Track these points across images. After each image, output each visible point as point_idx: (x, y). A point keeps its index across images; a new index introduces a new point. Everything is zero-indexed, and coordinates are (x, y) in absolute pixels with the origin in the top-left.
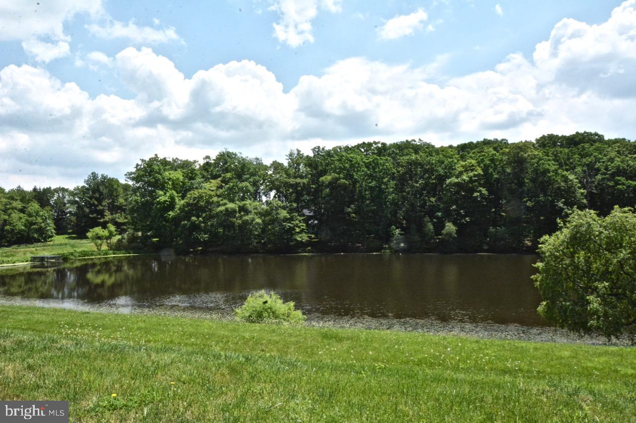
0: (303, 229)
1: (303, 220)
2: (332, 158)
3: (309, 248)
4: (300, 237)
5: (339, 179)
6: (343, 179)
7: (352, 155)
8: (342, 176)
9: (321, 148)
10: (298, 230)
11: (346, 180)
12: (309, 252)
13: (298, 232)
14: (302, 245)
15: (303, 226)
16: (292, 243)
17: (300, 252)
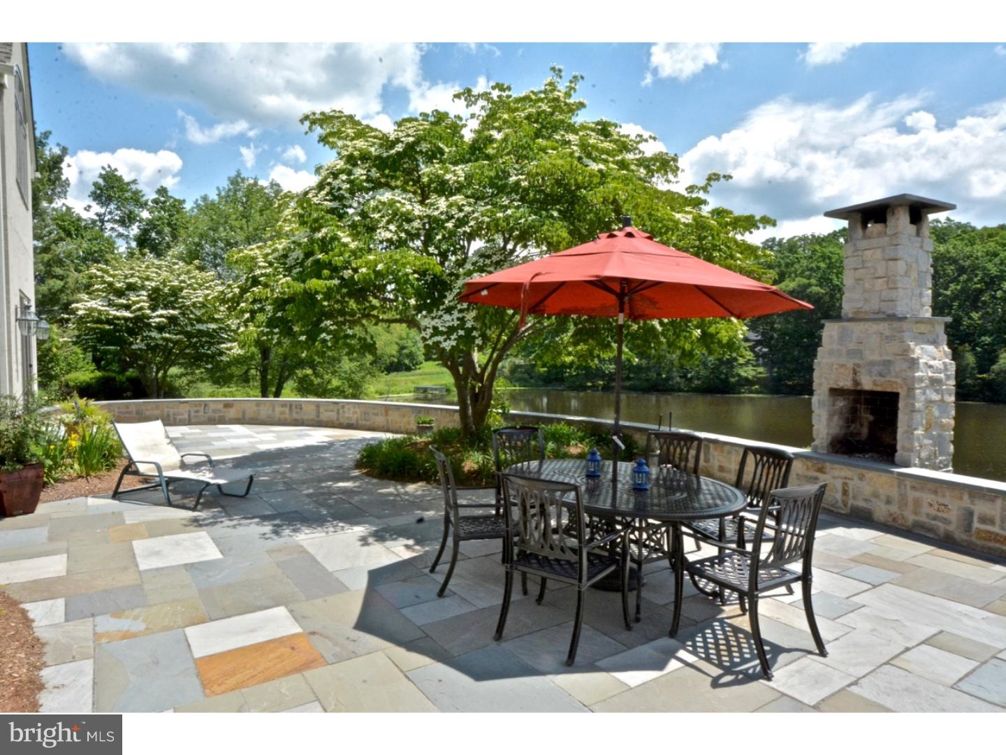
0: (749, 360)
1: (749, 347)
2: (795, 255)
3: (757, 387)
4: (745, 372)
5: (810, 285)
6: (817, 286)
7: (831, 249)
8: (813, 281)
9: (777, 240)
10: (741, 361)
11: (821, 288)
12: (757, 392)
13: (741, 364)
14: (747, 382)
15: (749, 355)
16: (732, 380)
17: (743, 393)
